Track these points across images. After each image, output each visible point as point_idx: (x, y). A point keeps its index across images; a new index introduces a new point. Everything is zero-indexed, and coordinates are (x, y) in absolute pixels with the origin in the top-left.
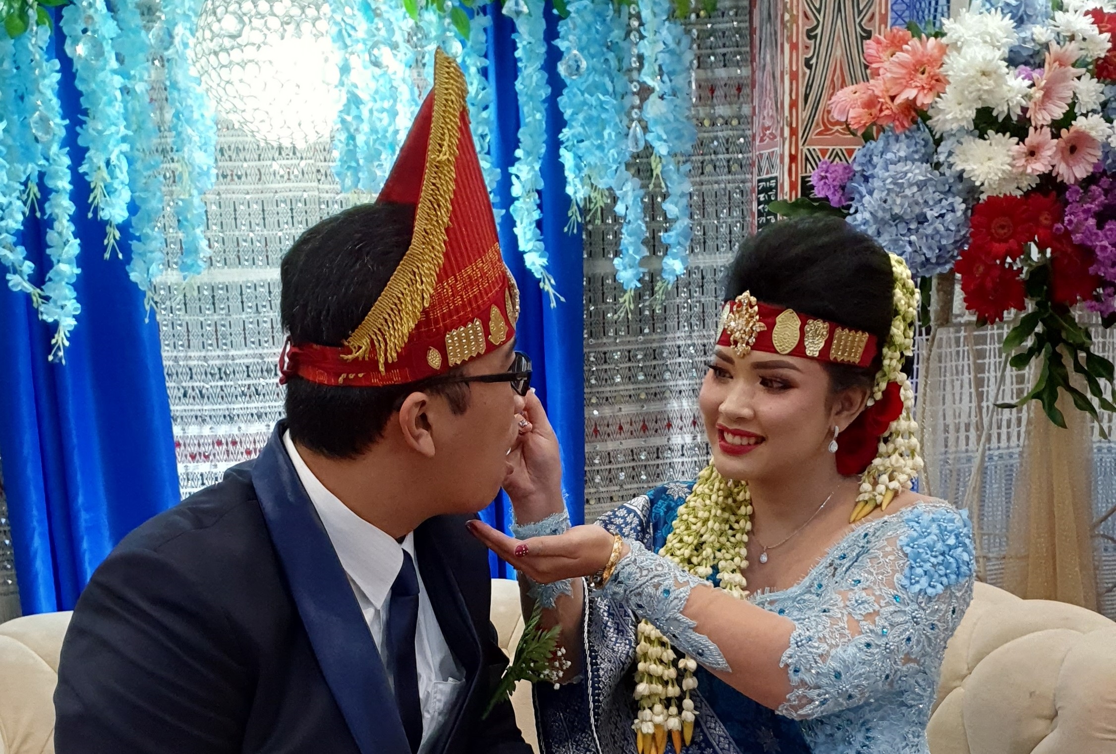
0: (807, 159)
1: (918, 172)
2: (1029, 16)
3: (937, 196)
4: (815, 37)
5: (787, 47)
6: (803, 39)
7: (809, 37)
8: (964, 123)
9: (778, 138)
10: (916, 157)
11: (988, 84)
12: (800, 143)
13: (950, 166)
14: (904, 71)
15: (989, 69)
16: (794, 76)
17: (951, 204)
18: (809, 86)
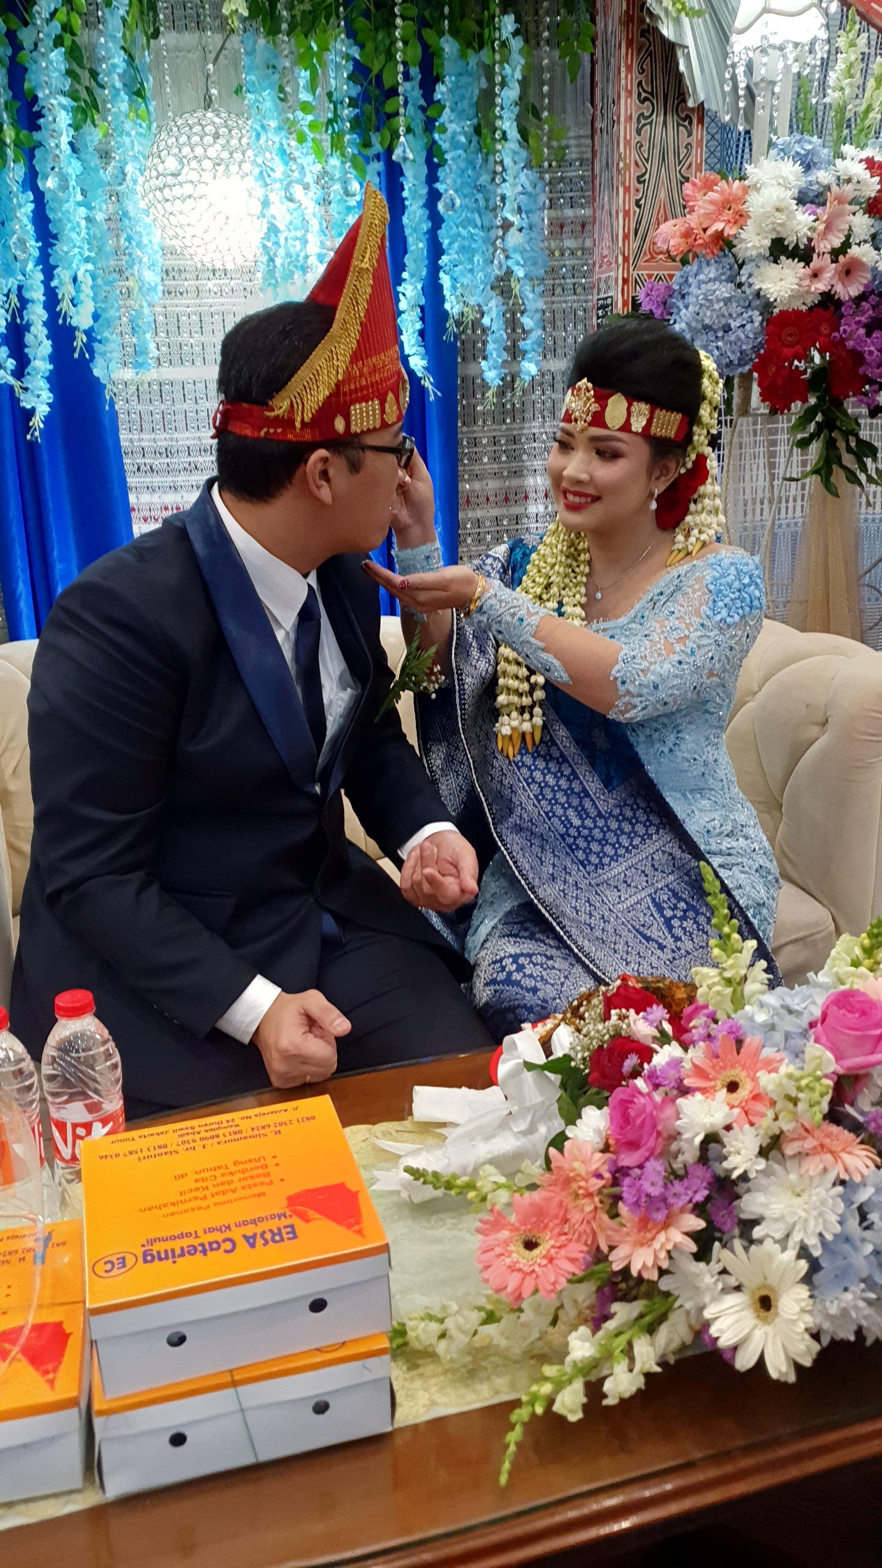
0: (636, 281)
1: (725, 290)
2: (815, 164)
3: (740, 310)
4: (644, 181)
5: (621, 190)
6: (634, 183)
7: (639, 182)
8: (762, 250)
9: (613, 265)
10: (723, 278)
11: (781, 218)
12: (631, 269)
13: (750, 285)
14: (713, 208)
15: (782, 206)
16: (627, 214)
17: (750, 317)
18: (638, 222)
